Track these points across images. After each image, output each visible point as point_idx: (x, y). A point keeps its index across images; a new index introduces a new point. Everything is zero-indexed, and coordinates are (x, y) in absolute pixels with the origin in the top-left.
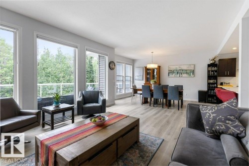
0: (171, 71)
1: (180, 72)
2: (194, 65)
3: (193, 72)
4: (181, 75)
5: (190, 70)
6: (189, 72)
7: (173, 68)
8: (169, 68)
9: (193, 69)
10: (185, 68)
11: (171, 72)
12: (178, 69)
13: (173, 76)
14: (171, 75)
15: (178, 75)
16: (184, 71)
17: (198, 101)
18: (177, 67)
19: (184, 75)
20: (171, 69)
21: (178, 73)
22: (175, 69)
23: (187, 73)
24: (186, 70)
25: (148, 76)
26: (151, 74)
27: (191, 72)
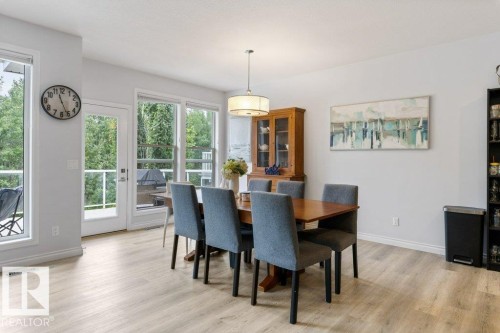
0: (341, 125)
1: (372, 131)
2: (430, 99)
3: (426, 127)
4: (376, 143)
5: (414, 121)
6: (408, 126)
7: (346, 115)
8: (332, 113)
9: (424, 114)
10: (391, 112)
11: (340, 130)
12: (368, 116)
13: (348, 145)
14: (339, 143)
15: (368, 141)
16: (387, 126)
17: (440, 249)
18: (363, 108)
19: (390, 142)
20: (341, 120)
21: (365, 132)
22: (353, 117)
23: (399, 133)
24: (397, 122)
25: (265, 147)
26: (272, 141)
27: (416, 130)
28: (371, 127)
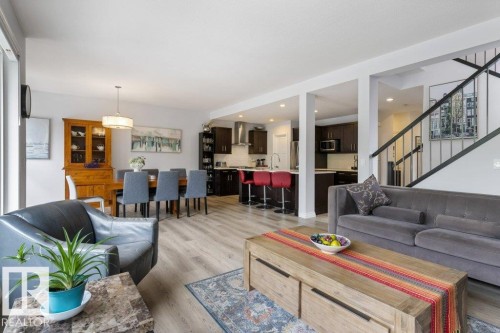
0: (139, 137)
1: (157, 143)
3: (179, 143)
4: (159, 149)
5: (176, 140)
6: (173, 142)
7: (142, 132)
8: (133, 131)
9: (179, 137)
10: (166, 134)
11: (137, 140)
12: (154, 135)
13: (143, 149)
14: (137, 148)
15: (154, 147)
16: (164, 141)
18: (152, 130)
19: (165, 149)
20: (139, 134)
21: (153, 143)
22: (147, 135)
23: (169, 145)
24: (168, 139)
25: (75, 147)
26: (89, 143)
27: (176, 144)
28: (156, 140)
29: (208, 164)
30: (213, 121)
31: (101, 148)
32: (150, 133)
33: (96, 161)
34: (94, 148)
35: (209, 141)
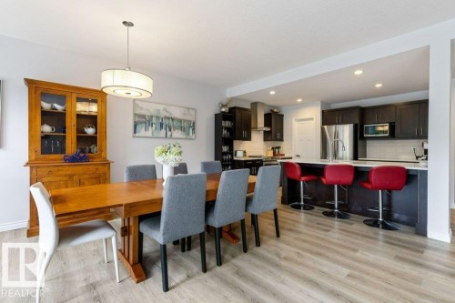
0: (144, 116)
2: (195, 111)
4: (169, 133)
6: (186, 125)
7: (147, 109)
8: (135, 105)
10: (177, 113)
11: (142, 121)
12: (163, 114)
13: (149, 133)
14: (142, 131)
15: (163, 131)
16: (175, 123)
18: (161, 107)
19: (177, 134)
20: (143, 112)
21: (161, 125)
22: (155, 114)
23: (182, 129)
24: (180, 121)
25: (47, 129)
26: (71, 123)
27: (189, 127)
29: (225, 154)
30: (232, 99)
31: (90, 131)
32: (158, 111)
33: (83, 151)
34: (80, 130)
35: (227, 124)
